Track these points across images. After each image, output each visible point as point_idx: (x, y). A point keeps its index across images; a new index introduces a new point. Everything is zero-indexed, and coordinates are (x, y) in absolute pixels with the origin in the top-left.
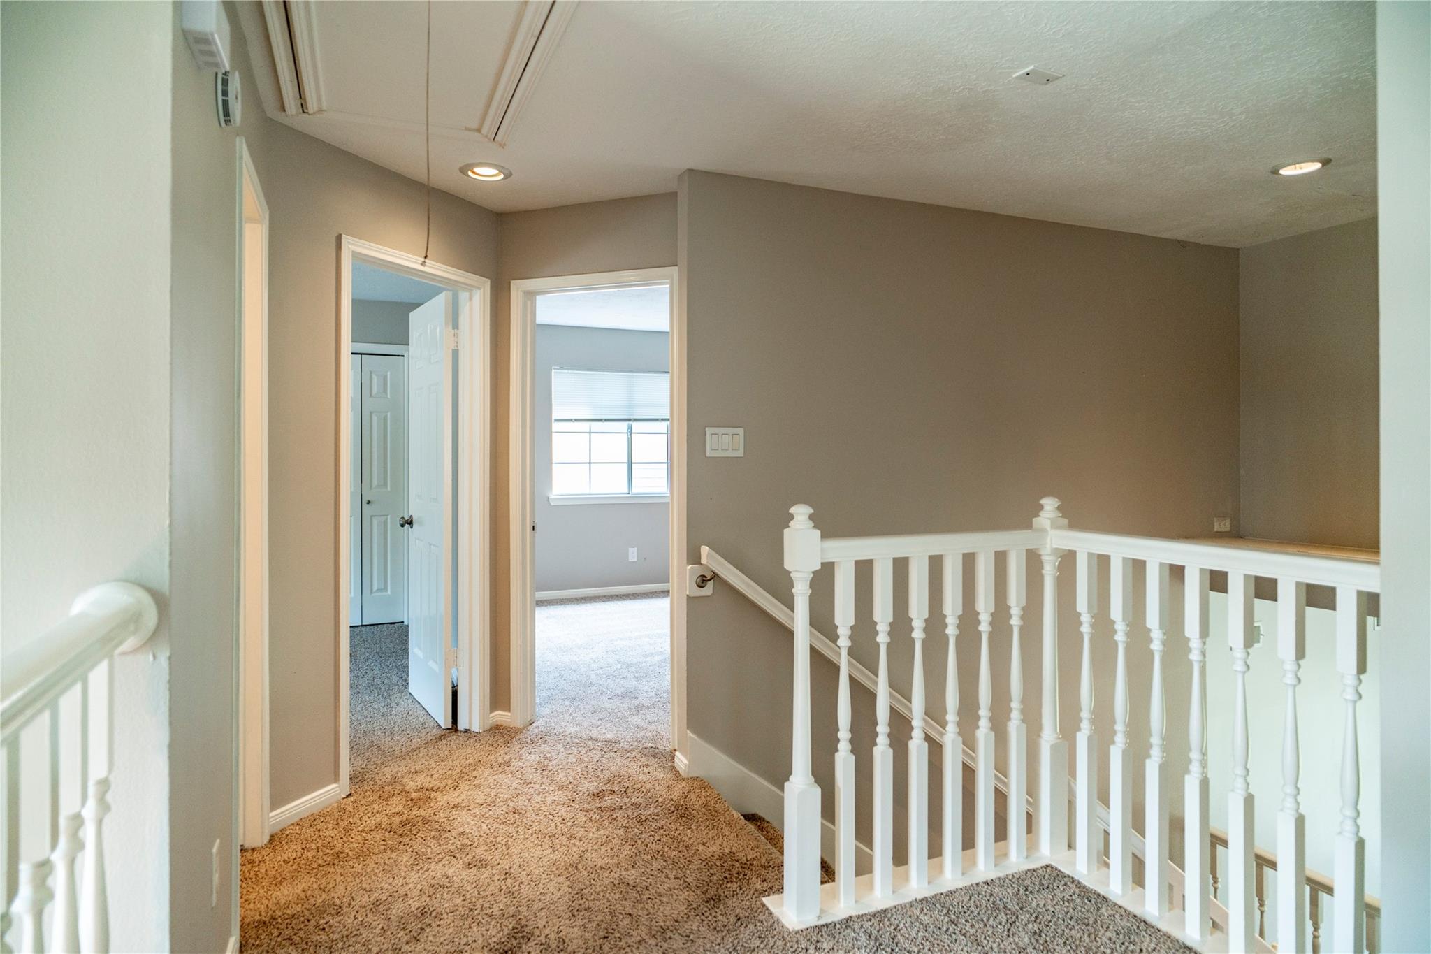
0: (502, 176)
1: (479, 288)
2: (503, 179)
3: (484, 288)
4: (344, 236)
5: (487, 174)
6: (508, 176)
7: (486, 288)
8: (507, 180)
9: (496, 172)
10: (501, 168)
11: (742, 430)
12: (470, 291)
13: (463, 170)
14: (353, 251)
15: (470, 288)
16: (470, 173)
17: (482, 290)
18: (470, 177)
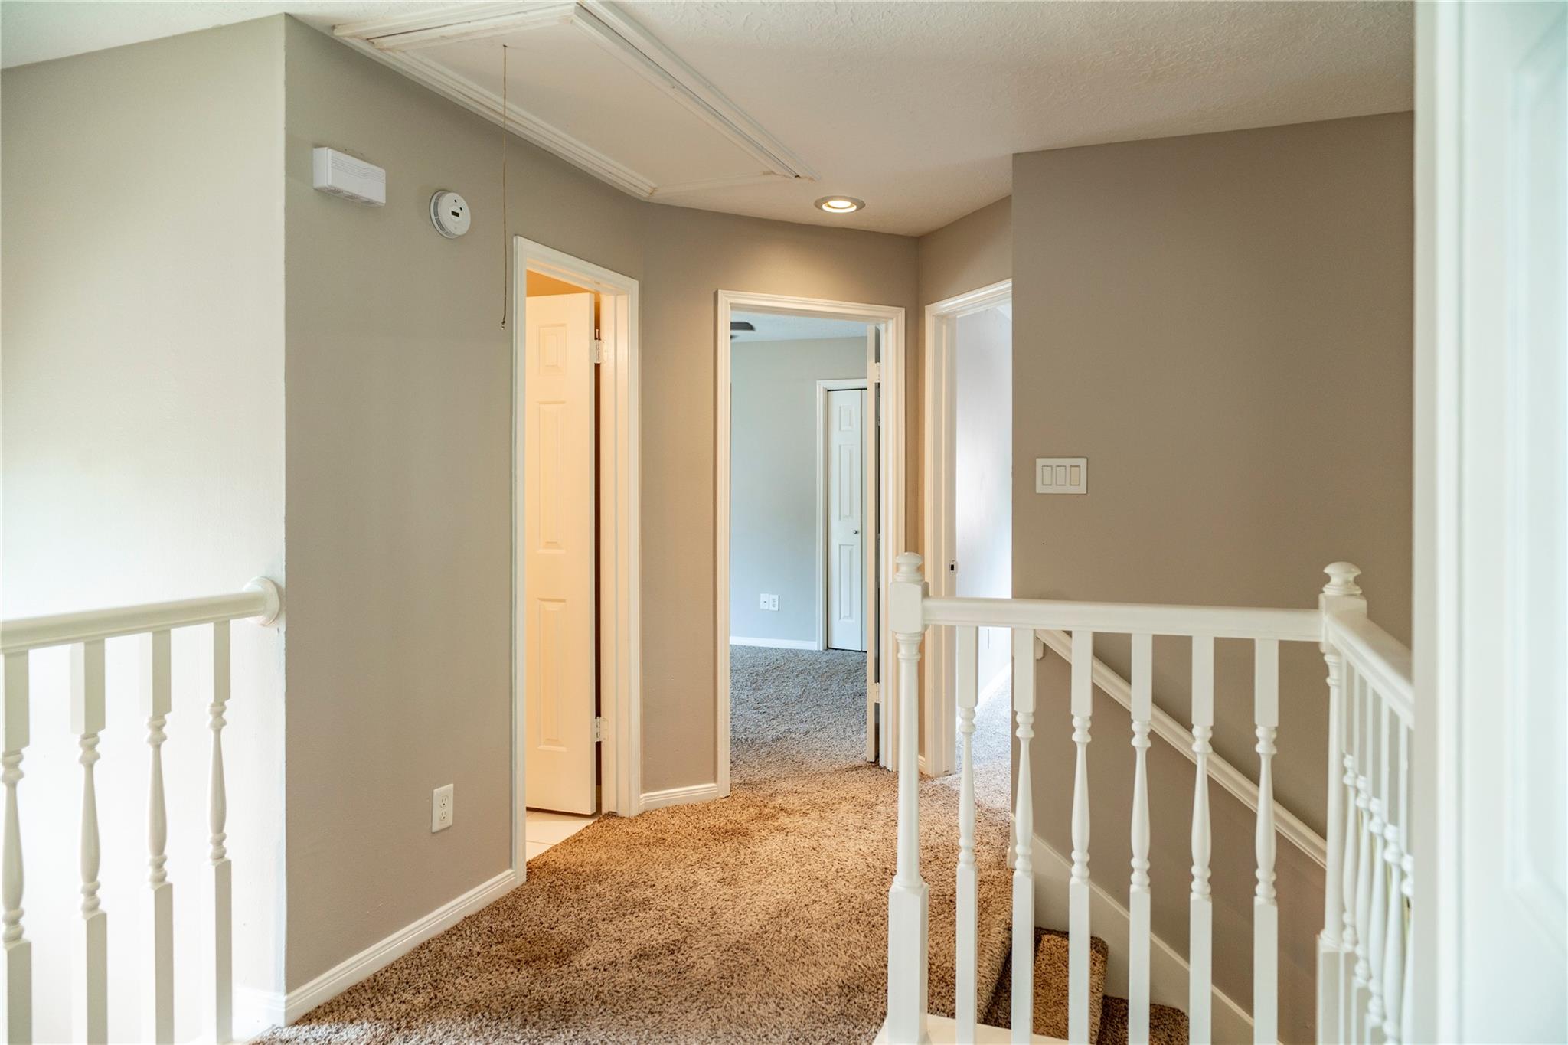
0: (855, 208)
1: (892, 319)
2: (855, 211)
3: (897, 317)
4: (719, 291)
5: (840, 207)
6: (861, 205)
7: (900, 317)
8: (861, 210)
9: (849, 204)
10: (854, 201)
11: (1084, 460)
12: (886, 322)
13: (818, 205)
14: (731, 304)
15: (886, 319)
16: (824, 207)
17: (895, 319)
18: (825, 211)
